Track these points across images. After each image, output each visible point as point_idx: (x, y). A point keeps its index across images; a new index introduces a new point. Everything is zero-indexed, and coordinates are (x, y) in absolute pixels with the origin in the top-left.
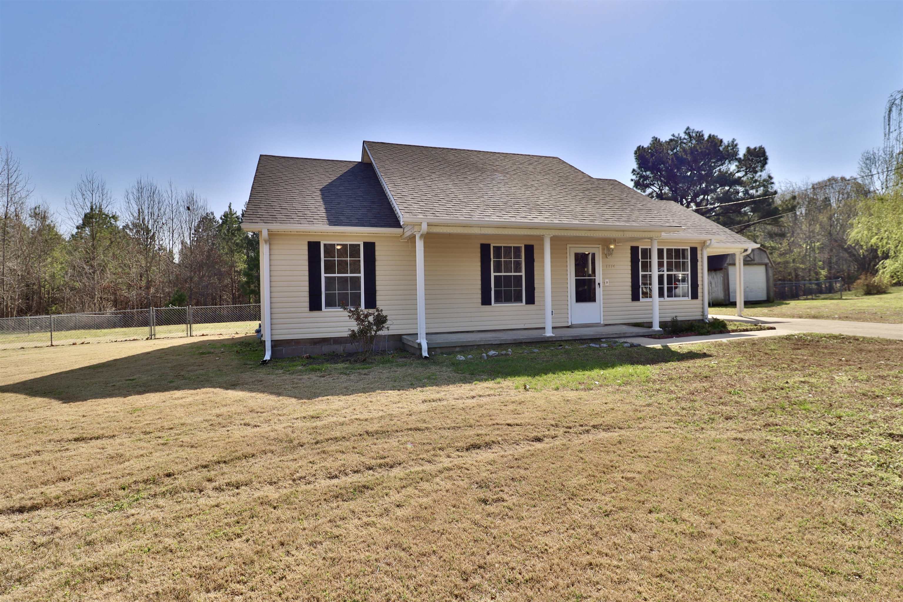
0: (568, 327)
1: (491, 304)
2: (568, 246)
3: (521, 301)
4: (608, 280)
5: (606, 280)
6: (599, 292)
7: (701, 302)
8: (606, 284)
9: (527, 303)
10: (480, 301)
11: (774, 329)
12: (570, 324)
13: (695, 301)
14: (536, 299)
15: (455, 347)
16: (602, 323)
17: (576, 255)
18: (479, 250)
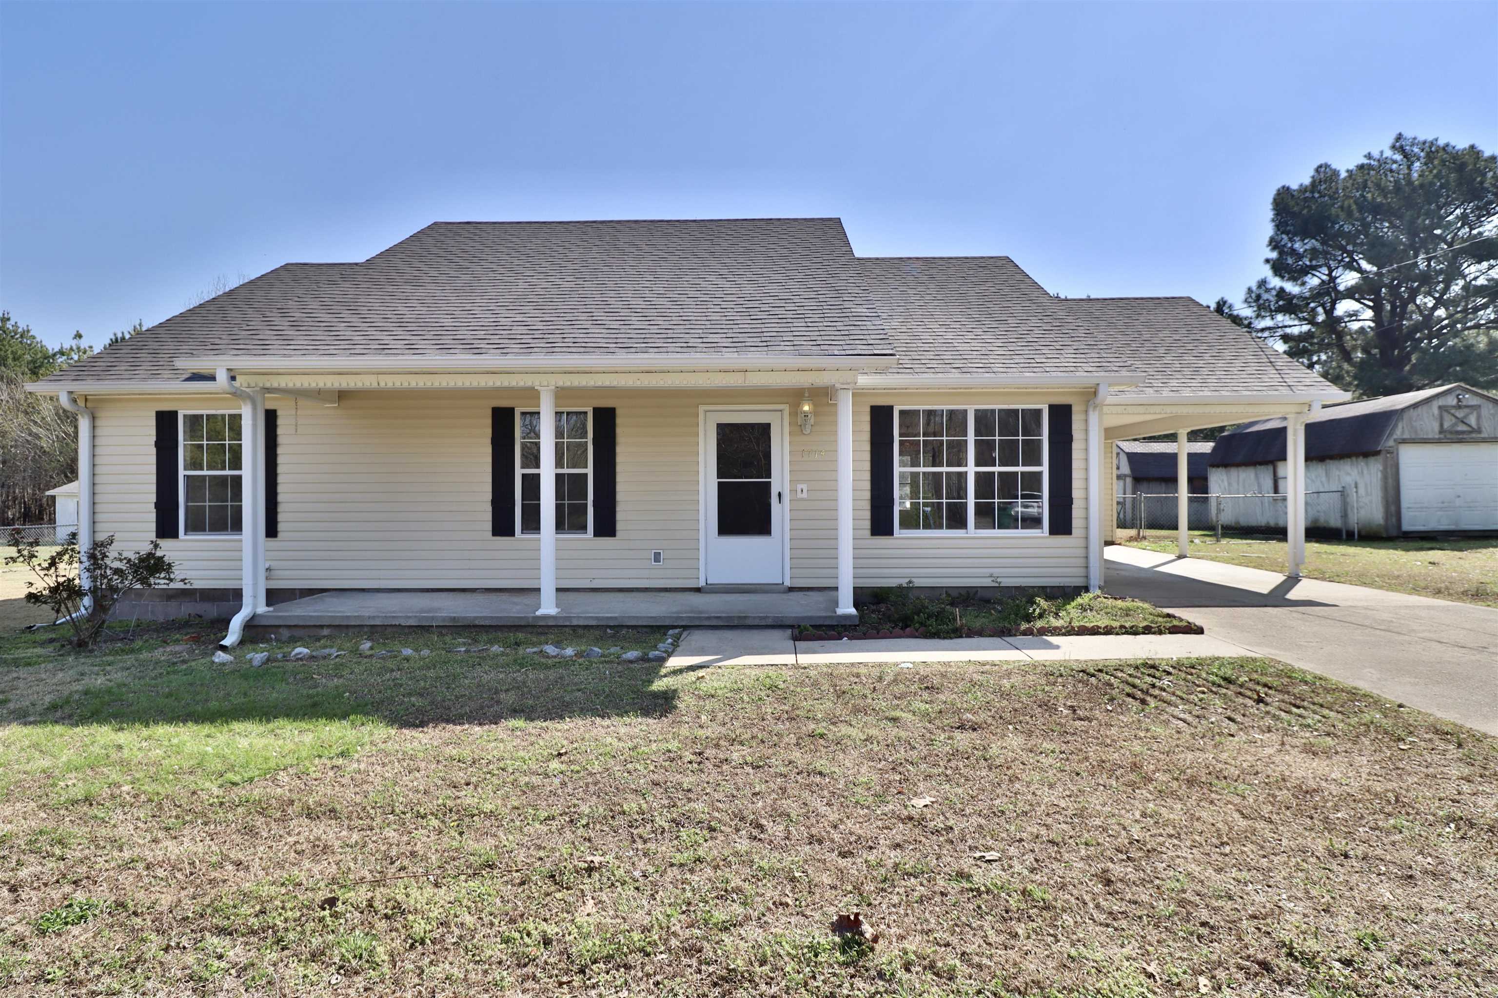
0: (698, 590)
1: (513, 534)
2: (702, 408)
3: (583, 528)
4: (804, 487)
5: (799, 487)
6: (780, 513)
7: (1081, 543)
8: (799, 495)
9: (598, 533)
10: (489, 526)
11: (1200, 631)
12: (702, 583)
13: (1061, 540)
14: (619, 526)
15: (322, 627)
16: (788, 583)
17: (720, 427)
18: (489, 421)
